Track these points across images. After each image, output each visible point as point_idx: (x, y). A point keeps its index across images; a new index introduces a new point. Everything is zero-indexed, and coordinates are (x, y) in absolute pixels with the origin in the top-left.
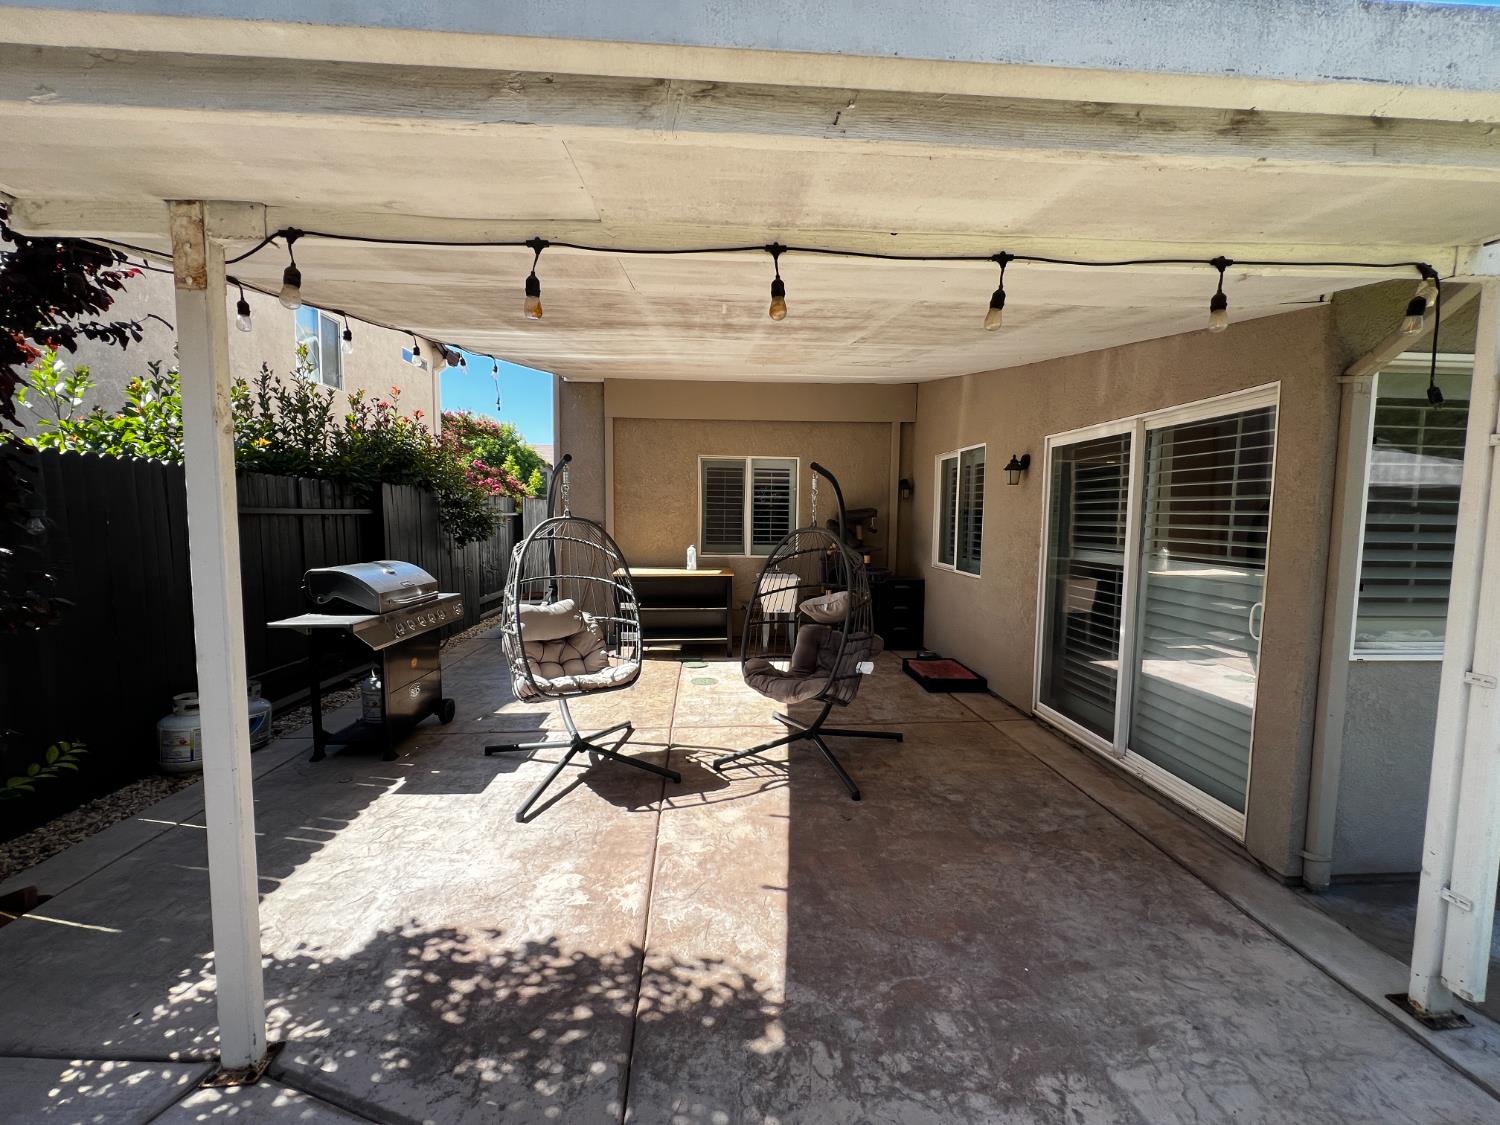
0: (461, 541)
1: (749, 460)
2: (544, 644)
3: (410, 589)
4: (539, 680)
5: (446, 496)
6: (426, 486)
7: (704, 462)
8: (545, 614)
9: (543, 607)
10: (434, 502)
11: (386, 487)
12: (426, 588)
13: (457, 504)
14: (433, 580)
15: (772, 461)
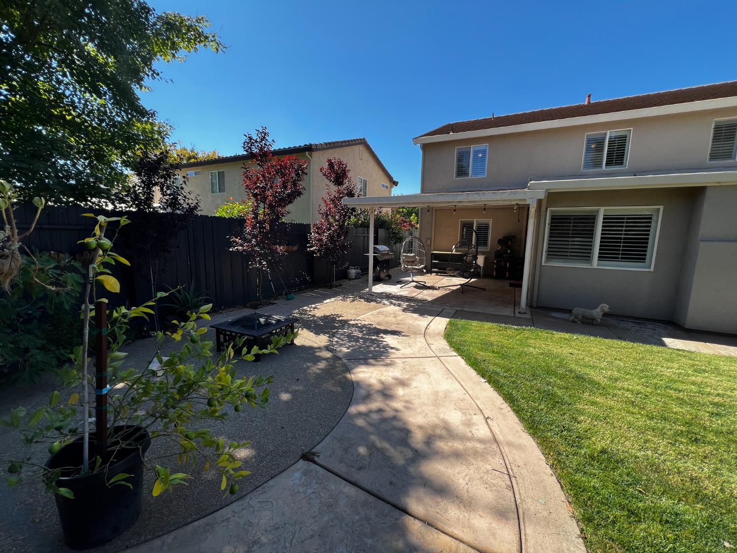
0: (395, 243)
1: (475, 220)
2: (408, 262)
3: (385, 251)
4: (406, 266)
5: (392, 231)
6: (388, 229)
7: (461, 221)
8: (409, 256)
9: (408, 255)
10: (389, 233)
11: (379, 229)
12: (388, 251)
13: (394, 233)
14: (389, 249)
15: (483, 221)
